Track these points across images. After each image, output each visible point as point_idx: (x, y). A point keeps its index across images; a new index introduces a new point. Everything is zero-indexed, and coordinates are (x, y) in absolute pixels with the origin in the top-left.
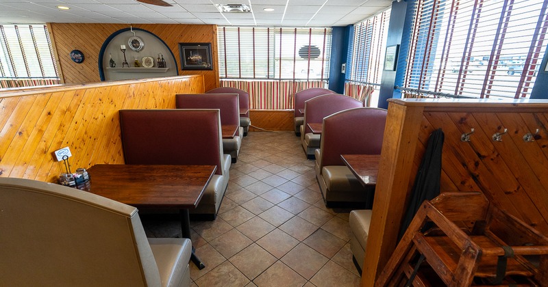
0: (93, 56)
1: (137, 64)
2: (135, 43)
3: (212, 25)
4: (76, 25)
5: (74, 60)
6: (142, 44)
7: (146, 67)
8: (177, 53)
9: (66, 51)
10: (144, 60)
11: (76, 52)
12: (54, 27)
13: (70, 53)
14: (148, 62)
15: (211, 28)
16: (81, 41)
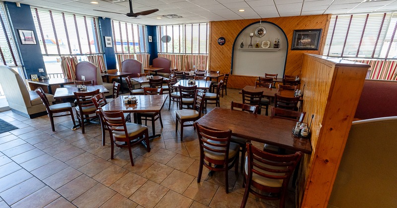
0: (231, 41)
1: (257, 46)
2: (261, 31)
3: (328, 15)
4: (225, 21)
5: (219, 43)
6: (265, 32)
7: (264, 47)
8: (290, 37)
9: (216, 38)
10: (263, 43)
11: (222, 38)
12: (213, 24)
13: (217, 39)
14: (266, 44)
15: (327, 17)
16: (226, 32)
